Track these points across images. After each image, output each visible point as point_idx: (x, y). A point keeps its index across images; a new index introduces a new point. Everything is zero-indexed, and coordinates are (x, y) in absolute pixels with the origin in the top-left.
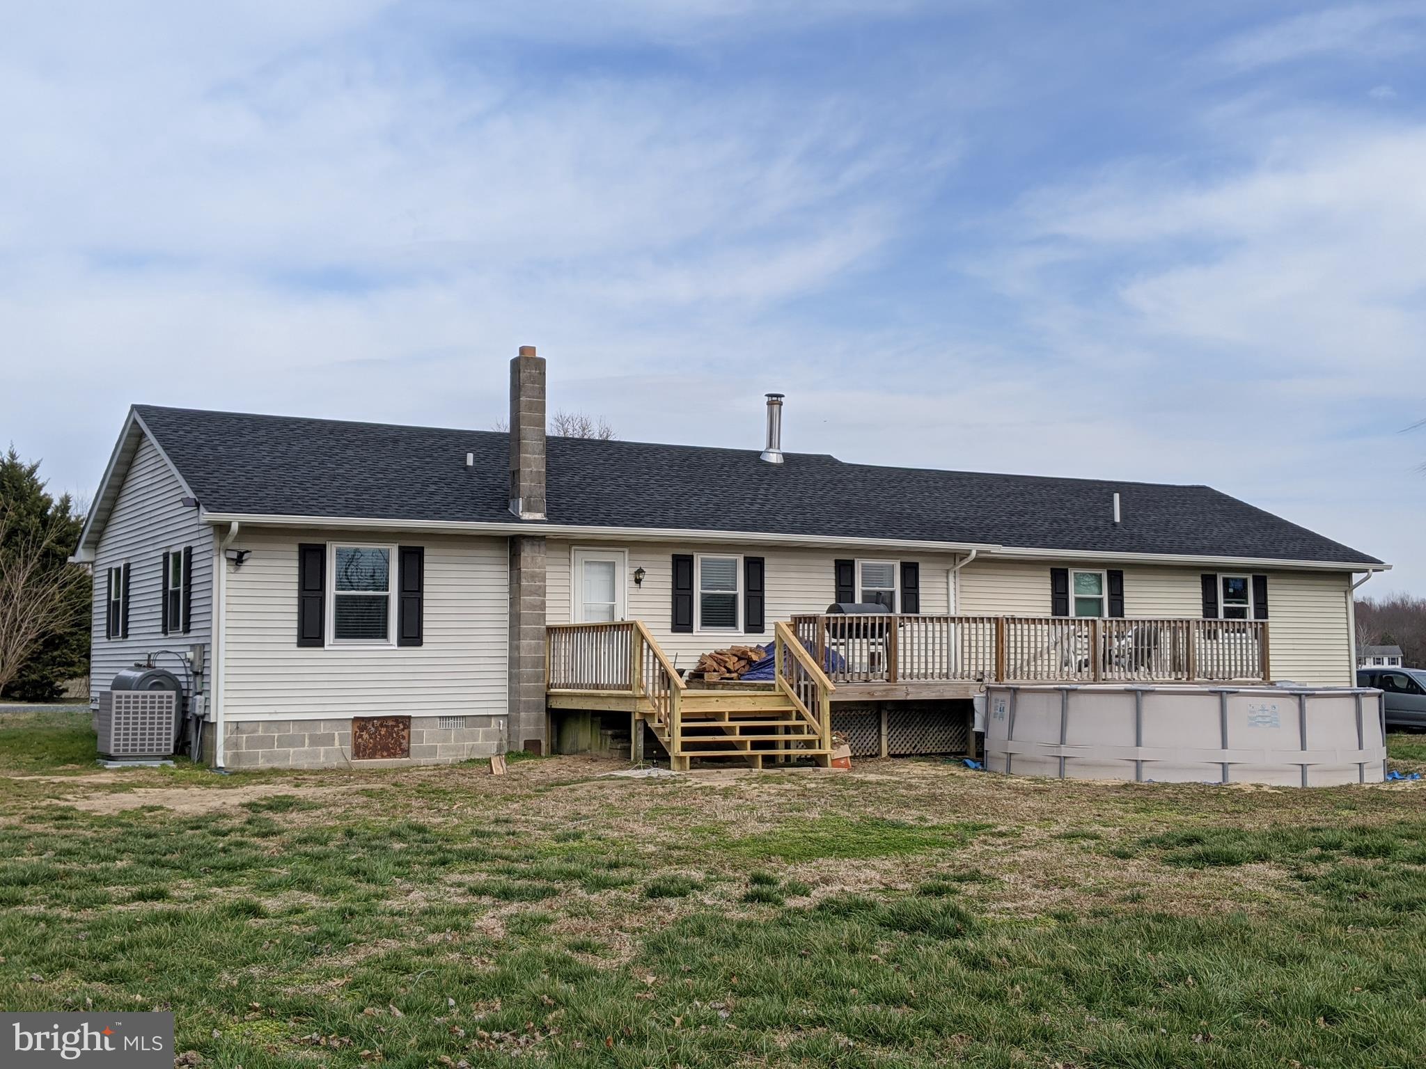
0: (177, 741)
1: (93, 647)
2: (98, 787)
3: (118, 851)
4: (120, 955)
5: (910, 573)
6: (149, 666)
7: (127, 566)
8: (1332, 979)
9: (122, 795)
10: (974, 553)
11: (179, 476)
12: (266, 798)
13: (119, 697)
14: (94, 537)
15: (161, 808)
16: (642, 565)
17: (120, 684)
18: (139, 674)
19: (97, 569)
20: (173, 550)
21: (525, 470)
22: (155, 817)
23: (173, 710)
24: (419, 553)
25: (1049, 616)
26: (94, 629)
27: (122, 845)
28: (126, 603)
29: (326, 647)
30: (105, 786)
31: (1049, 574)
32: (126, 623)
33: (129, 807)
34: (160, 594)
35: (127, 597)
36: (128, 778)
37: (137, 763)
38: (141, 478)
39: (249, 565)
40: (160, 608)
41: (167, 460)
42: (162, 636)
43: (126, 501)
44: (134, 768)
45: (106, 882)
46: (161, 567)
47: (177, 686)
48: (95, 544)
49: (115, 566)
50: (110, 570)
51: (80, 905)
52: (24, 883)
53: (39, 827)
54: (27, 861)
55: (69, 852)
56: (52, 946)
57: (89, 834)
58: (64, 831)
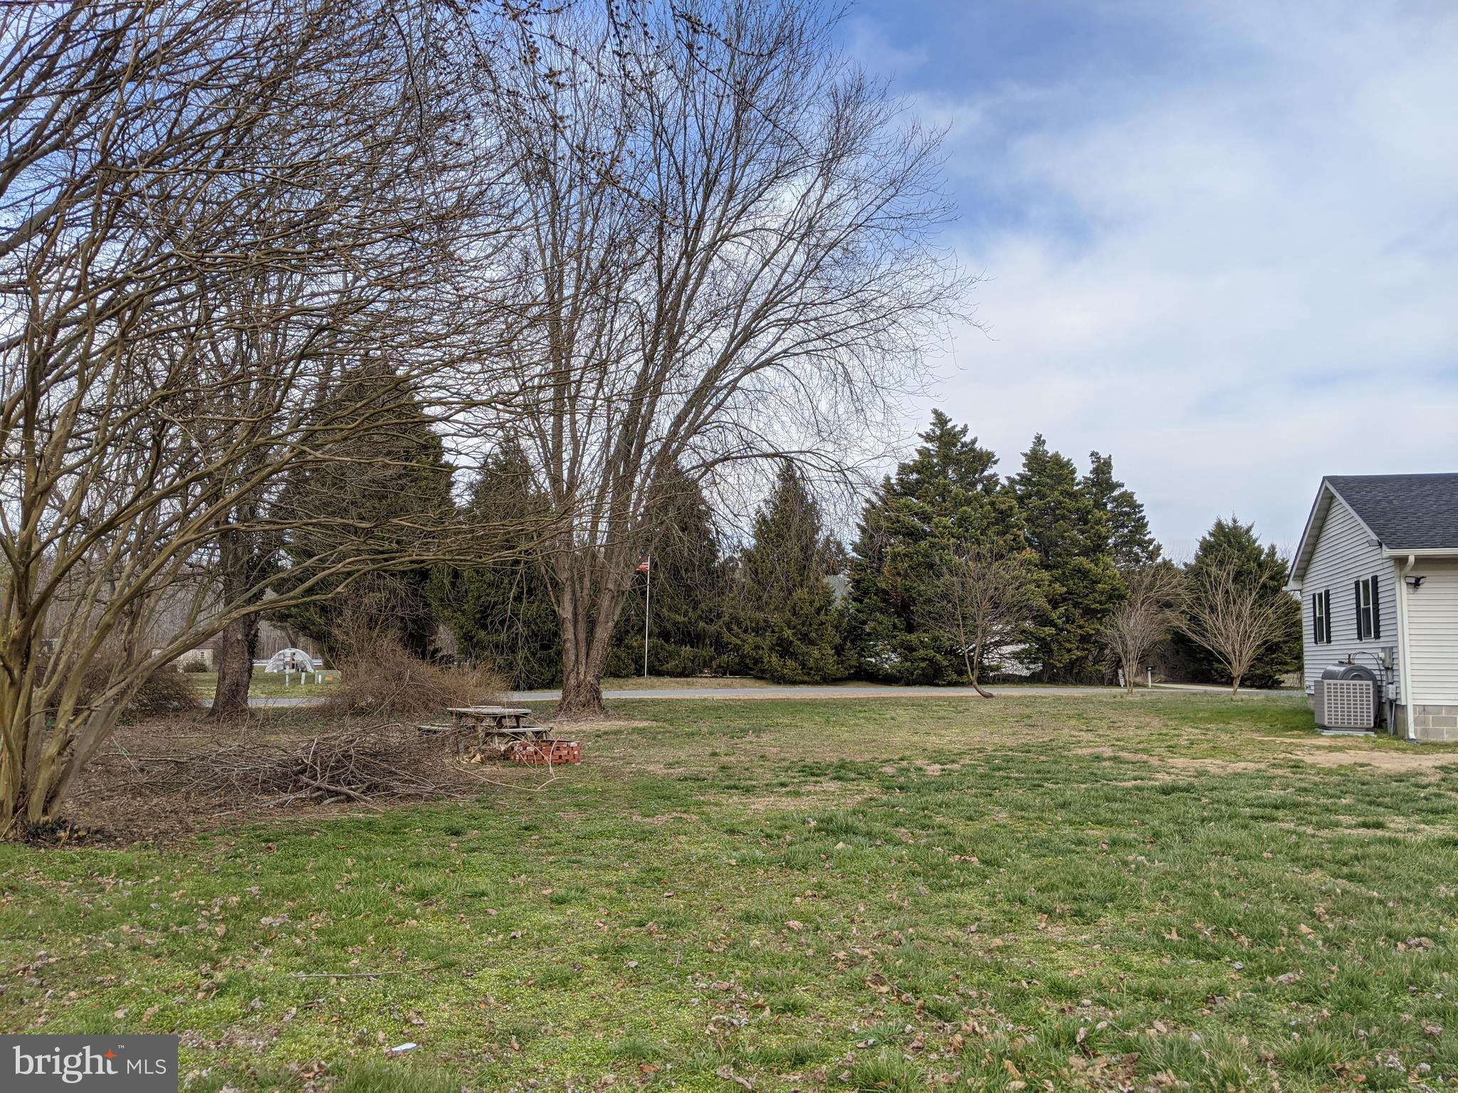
0: (1376, 718)
1: (1305, 650)
2: (1318, 748)
3: (1341, 792)
4: (1356, 863)
6: (1349, 663)
7: (1327, 593)
9: (1338, 754)
11: (1364, 525)
12: (1455, 764)
13: (1328, 685)
14: (1301, 572)
15: (1369, 765)
17: (1328, 675)
18: (1342, 669)
19: (1304, 595)
20: (1362, 579)
22: (1365, 771)
23: (1371, 695)
26: (1304, 637)
27: (1344, 788)
28: (1328, 618)
30: (1324, 747)
32: (1329, 632)
33: (1344, 763)
34: (1354, 611)
35: (1328, 613)
36: (1340, 742)
37: (1346, 733)
38: (1334, 527)
39: (1426, 587)
40: (1355, 621)
41: (1354, 513)
42: (1358, 641)
43: (1323, 546)
44: (1344, 736)
45: (1336, 812)
46: (1353, 591)
47: (1373, 678)
48: (1301, 576)
49: (1318, 592)
50: (1314, 595)
51: (1319, 826)
52: (1276, 807)
53: (1280, 772)
54: (1275, 793)
55: (1305, 790)
56: (1304, 851)
57: (1317, 779)
58: (1299, 776)
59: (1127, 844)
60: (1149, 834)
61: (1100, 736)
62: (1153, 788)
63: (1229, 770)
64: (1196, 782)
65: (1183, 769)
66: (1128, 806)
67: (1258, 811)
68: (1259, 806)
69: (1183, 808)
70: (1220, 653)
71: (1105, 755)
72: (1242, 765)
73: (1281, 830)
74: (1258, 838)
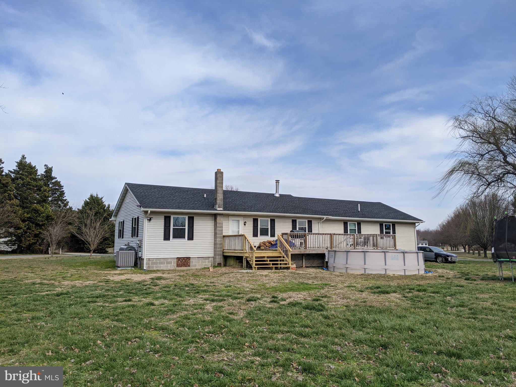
0: (134, 263)
1: (115, 240)
2: (115, 274)
3: (120, 289)
4: (120, 315)
5: (310, 223)
6: (128, 245)
7: (123, 221)
8: (412, 322)
9: (121, 276)
10: (325, 218)
11: (136, 200)
12: (156, 277)
13: (121, 252)
14: (116, 214)
15: (131, 279)
16: (246, 221)
17: (121, 249)
18: (126, 247)
19: (116, 222)
20: (134, 217)
21: (218, 198)
22: (129, 281)
23: (134, 256)
24: (193, 218)
25: (343, 233)
26: (115, 236)
27: (121, 288)
28: (123, 230)
29: (170, 241)
30: (117, 274)
31: (343, 223)
32: (123, 235)
33: (123, 279)
34: (131, 228)
35: (123, 228)
36: (123, 272)
37: (125, 268)
38: (127, 200)
39: (152, 221)
40: (131, 231)
41: (133, 196)
42: (131, 238)
43: (124, 205)
44: (124, 270)
45: (117, 297)
46: (131, 221)
47: (135, 250)
48: (116, 216)
49: (120, 221)
50: (119, 222)
51: (111, 303)
52: (97, 297)
53: (101, 284)
54: (98, 292)
55: (108, 290)
56: (104, 313)
57: (113, 285)
58: (107, 285)
59: (39, 318)
60: (48, 313)
61: (36, 274)
62: (54, 294)
63: (84, 285)
64: (70, 290)
65: (67, 286)
66: (42, 302)
67: (90, 300)
68: (91, 297)
69: (63, 301)
70: (87, 241)
71: (37, 282)
72: (88, 282)
73: (97, 306)
74: (89, 310)
